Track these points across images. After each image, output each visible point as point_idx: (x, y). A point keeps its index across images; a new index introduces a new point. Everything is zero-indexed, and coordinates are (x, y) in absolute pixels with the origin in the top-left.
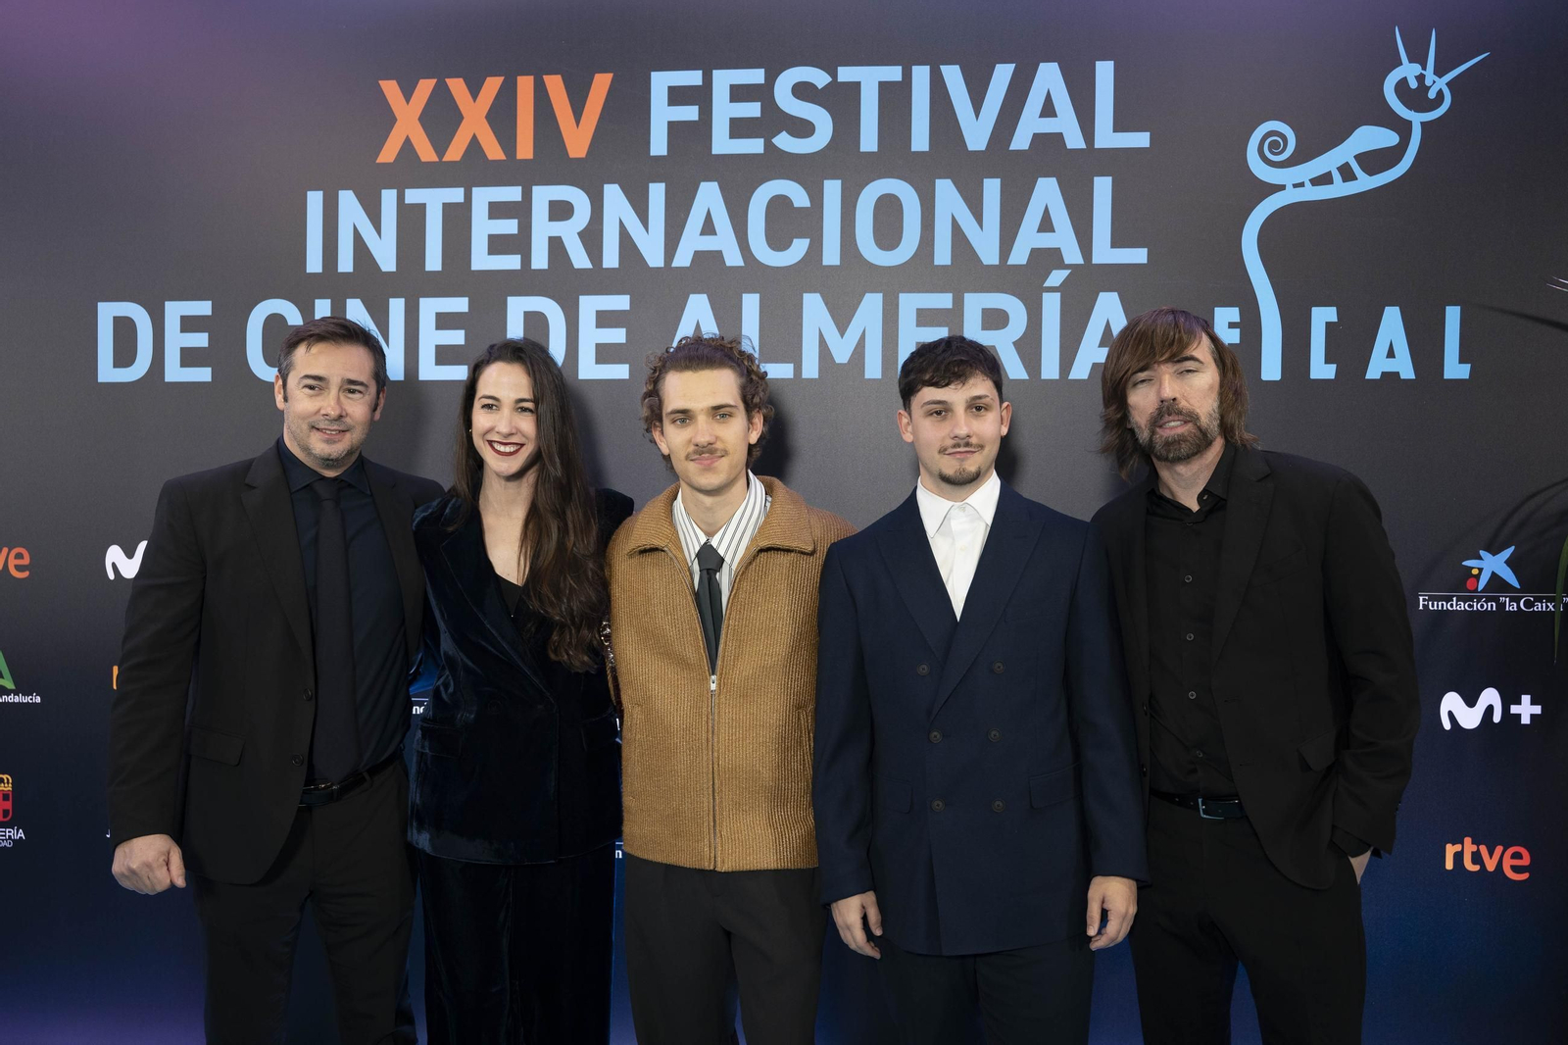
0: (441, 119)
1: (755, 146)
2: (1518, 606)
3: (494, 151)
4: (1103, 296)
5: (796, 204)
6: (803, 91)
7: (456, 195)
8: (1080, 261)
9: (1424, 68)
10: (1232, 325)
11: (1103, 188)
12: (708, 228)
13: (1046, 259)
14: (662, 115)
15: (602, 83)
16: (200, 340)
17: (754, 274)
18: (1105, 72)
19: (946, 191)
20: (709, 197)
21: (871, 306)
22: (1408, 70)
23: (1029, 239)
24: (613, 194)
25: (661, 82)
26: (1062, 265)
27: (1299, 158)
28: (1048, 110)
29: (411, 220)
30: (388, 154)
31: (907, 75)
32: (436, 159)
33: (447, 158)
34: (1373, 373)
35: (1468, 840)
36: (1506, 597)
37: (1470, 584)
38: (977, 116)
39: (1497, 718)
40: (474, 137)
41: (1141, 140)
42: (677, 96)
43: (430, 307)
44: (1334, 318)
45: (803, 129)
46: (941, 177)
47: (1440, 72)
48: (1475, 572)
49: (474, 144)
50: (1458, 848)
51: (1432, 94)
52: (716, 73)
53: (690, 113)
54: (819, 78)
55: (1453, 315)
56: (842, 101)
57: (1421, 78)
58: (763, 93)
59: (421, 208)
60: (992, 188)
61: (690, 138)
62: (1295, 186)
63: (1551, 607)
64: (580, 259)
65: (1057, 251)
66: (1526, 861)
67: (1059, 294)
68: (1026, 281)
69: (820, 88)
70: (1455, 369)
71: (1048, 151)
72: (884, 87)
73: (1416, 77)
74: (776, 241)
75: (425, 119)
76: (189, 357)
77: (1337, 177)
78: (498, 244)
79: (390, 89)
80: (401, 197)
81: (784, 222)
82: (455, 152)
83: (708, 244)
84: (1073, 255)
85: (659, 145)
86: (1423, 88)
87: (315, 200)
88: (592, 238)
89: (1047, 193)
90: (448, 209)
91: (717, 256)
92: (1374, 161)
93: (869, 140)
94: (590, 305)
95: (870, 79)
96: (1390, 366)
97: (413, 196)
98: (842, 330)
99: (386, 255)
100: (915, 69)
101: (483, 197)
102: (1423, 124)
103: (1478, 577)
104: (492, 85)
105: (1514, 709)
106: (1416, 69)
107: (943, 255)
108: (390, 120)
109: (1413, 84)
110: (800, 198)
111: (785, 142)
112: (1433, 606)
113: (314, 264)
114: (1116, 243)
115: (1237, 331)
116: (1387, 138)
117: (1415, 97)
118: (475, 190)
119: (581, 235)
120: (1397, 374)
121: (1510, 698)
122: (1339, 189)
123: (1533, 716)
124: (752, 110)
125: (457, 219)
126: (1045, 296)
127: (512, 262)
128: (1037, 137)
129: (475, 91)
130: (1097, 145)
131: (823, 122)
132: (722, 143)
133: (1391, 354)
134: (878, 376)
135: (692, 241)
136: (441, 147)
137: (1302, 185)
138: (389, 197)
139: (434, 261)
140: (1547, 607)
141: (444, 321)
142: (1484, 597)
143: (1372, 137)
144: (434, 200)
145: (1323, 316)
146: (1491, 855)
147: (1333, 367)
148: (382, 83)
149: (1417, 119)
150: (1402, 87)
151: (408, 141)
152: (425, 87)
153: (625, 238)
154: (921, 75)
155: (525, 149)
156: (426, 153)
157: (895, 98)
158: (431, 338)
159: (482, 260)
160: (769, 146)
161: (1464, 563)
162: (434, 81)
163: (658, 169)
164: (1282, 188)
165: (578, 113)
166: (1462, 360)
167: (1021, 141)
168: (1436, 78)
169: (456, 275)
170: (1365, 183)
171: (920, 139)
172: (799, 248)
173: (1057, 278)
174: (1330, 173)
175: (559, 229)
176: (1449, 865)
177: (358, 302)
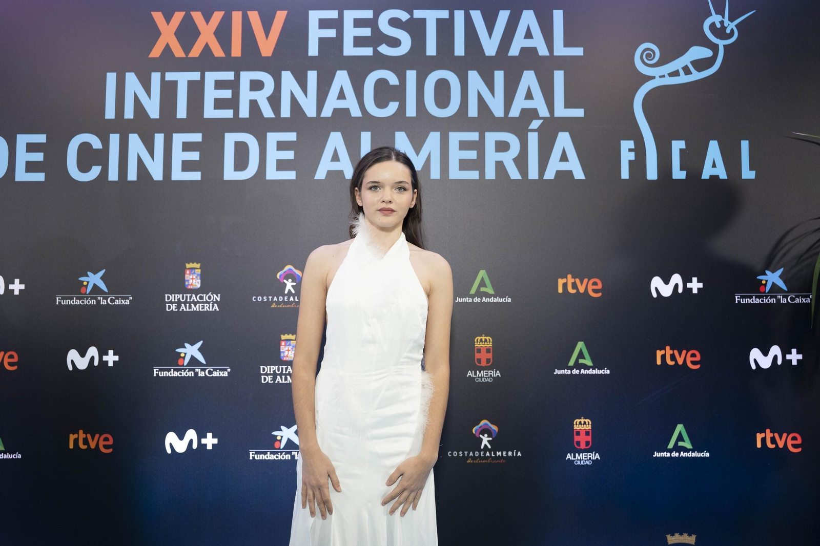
0: (188, 34)
1: (368, 51)
2: (787, 300)
3: (218, 52)
4: (560, 134)
5: (391, 83)
6: (394, 22)
7: (195, 76)
8: (548, 115)
9: (723, 17)
10: (630, 150)
11: (559, 77)
12: (342, 96)
13: (530, 114)
14: (315, 34)
15: (281, 17)
16: (39, 157)
17: (367, 121)
18: (558, 16)
19: (474, 77)
20: (342, 79)
21: (434, 138)
22: (715, 18)
23: (519, 104)
24: (287, 77)
25: (314, 16)
26: (538, 118)
27: (662, 62)
28: (529, 35)
29: (169, 90)
30: (156, 52)
31: (452, 15)
32: (184, 56)
33: (191, 55)
34: (706, 175)
35: (768, 431)
36: (781, 295)
37: (762, 289)
38: (490, 37)
39: (779, 362)
40: (207, 43)
41: (578, 51)
42: (324, 24)
43: (179, 139)
44: (684, 147)
45: (395, 43)
46: (471, 69)
47: (731, 19)
48: (764, 282)
49: (207, 47)
50: (763, 435)
51: (728, 31)
52: (345, 12)
53: (331, 33)
54: (404, 16)
55: (745, 145)
56: (416, 29)
57: (722, 23)
58: (372, 23)
59: (174, 84)
60: (499, 76)
61: (331, 47)
62: (661, 77)
63: (804, 300)
64: (268, 112)
65: (536, 110)
66: (799, 441)
67: (536, 134)
68: (519, 126)
69: (404, 20)
70: (748, 174)
71: (529, 57)
72: (439, 21)
73: (720, 22)
74: (381, 103)
75: (179, 34)
76: (31, 167)
77: (682, 72)
78: (220, 104)
79: (158, 17)
80: (163, 77)
81: (384, 93)
82: (195, 52)
83: (342, 104)
84: (544, 112)
85: (313, 50)
86: (723, 28)
87: (111, 78)
88: (274, 100)
89: (529, 79)
90: (191, 83)
91: (347, 111)
92: (701, 65)
93: (431, 49)
94: (273, 138)
95: (431, 17)
96: (714, 172)
97: (170, 76)
98: (418, 153)
99: (153, 110)
100: (456, 12)
101: (211, 77)
102: (725, 46)
103: (765, 285)
104: (218, 16)
105: (788, 357)
106: (719, 18)
107: (473, 112)
108: (157, 34)
109: (719, 26)
110: (393, 80)
111: (384, 49)
112: (743, 301)
113: (110, 113)
114: (567, 105)
115: (633, 154)
116: (706, 53)
117: (720, 32)
118: (207, 74)
119: (267, 98)
120: (718, 176)
121: (786, 351)
122: (683, 79)
123: (798, 361)
124: (366, 32)
125: (196, 90)
126: (530, 134)
127: (228, 114)
128: (523, 50)
129: (207, 19)
130: (556, 53)
131: (406, 40)
132: (349, 50)
133: (714, 166)
134: (438, 177)
135: (332, 103)
136: (187, 49)
137: (664, 76)
138: (156, 77)
139: (182, 112)
140: (802, 300)
141: (187, 147)
142: (768, 296)
143: (699, 52)
144: (183, 79)
145: (678, 146)
146: (781, 439)
147: (684, 173)
148: (154, 14)
149: (721, 43)
150: (712, 27)
151: (168, 45)
152: (178, 16)
153: (294, 101)
154: (459, 15)
155: (236, 51)
156: (178, 52)
157: (445, 28)
158: (179, 156)
159: (210, 112)
160: (376, 52)
161: (758, 278)
162: (183, 13)
163: (313, 63)
164: (654, 78)
165: (267, 33)
166: (751, 169)
167: (514, 51)
168: (730, 23)
169: (195, 120)
170: (696, 76)
171: (459, 49)
172: (393, 107)
173: (535, 124)
174: (678, 70)
175: (255, 95)
176: (759, 445)
177: (136, 136)
